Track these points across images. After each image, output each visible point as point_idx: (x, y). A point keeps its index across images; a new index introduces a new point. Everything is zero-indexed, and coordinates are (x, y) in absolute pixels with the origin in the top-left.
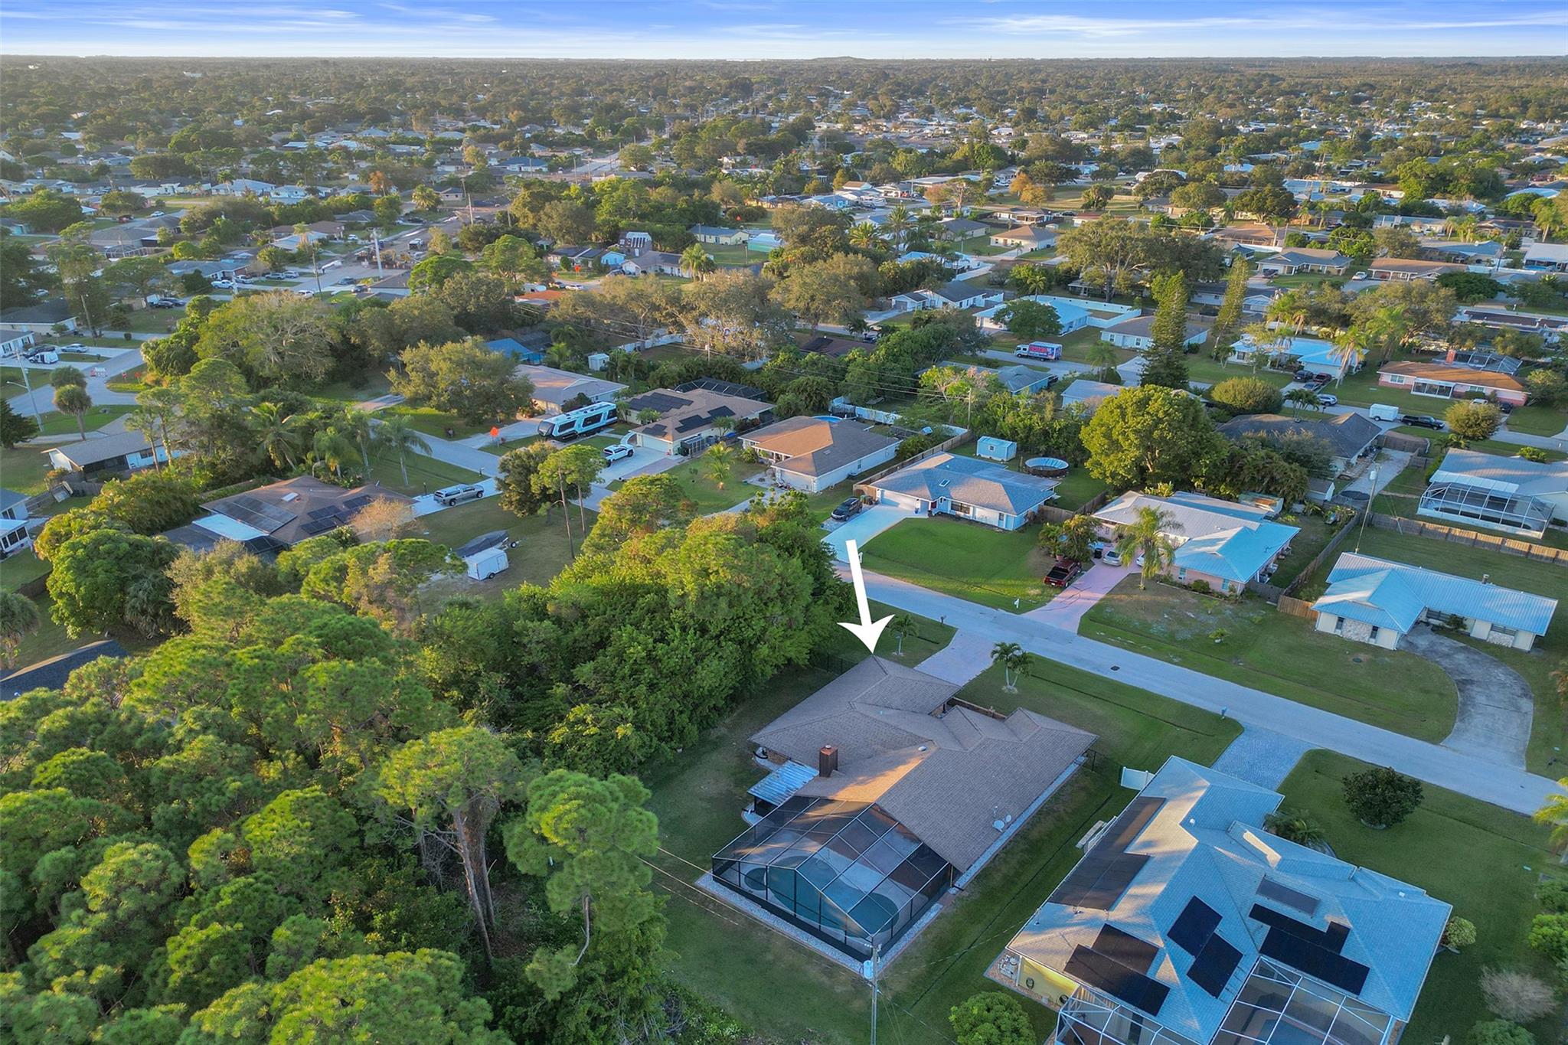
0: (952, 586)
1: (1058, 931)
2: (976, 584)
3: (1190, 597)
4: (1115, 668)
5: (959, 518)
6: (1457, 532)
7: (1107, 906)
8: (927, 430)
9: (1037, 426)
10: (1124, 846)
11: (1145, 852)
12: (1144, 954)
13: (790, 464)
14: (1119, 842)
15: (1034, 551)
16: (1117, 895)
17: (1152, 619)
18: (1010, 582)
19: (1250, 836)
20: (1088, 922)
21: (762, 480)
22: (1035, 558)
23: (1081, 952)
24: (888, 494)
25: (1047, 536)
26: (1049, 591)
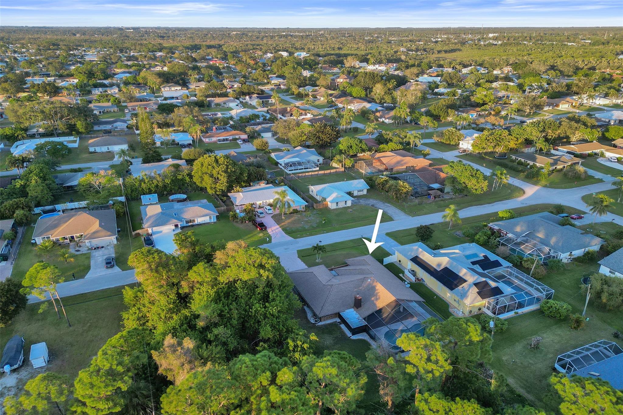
3: (295, 215)
5: (192, 226)
7: (465, 281)
8: (111, 202)
9: (160, 184)
10: (435, 270)
11: (442, 267)
12: (486, 284)
13: (93, 236)
14: (432, 270)
15: (235, 224)
16: (461, 278)
17: (301, 225)
18: (250, 236)
19: (442, 251)
20: (470, 286)
21: (78, 251)
22: (241, 226)
23: (479, 293)
24: (155, 229)
25: (235, 216)
26: (265, 232)
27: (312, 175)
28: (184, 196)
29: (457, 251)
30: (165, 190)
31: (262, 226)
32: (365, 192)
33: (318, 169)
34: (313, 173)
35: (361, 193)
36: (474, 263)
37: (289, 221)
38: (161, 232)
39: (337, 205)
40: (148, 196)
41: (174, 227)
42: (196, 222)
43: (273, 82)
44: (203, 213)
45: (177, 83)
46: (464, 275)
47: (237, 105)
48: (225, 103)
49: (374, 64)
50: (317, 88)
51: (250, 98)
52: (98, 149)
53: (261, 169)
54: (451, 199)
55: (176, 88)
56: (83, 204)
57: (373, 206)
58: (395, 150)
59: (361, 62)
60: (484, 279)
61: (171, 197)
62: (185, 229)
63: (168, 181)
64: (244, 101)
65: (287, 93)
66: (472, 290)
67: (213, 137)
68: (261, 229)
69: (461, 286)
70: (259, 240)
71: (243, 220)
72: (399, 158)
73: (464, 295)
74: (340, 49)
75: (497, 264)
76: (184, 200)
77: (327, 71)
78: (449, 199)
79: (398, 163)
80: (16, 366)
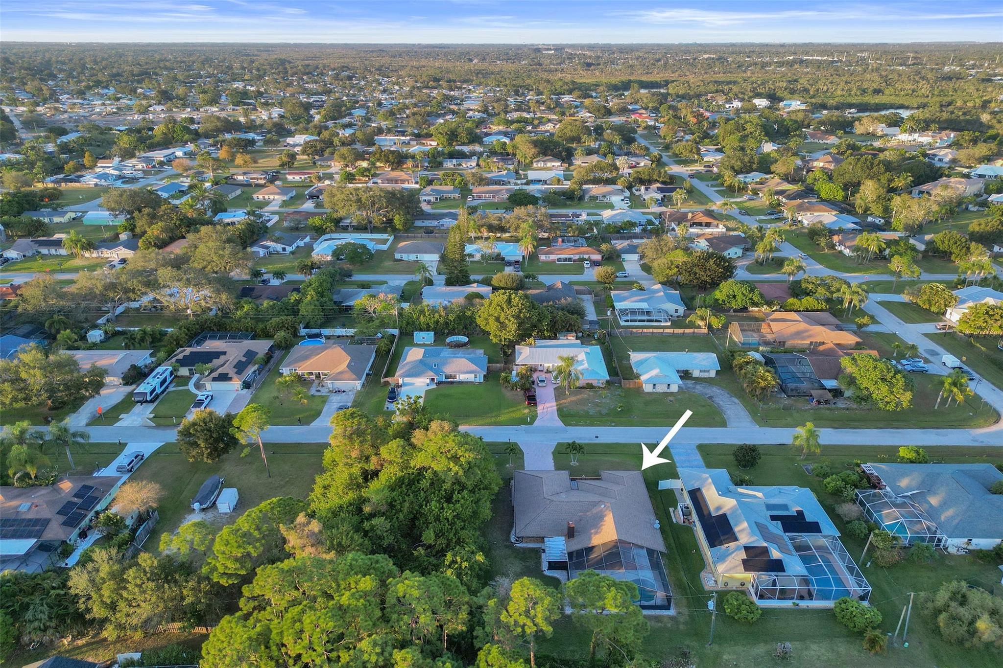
0: (488, 420)
1: (730, 558)
2: (496, 416)
3: (587, 391)
4: (597, 437)
5: (452, 383)
6: (645, 330)
7: (736, 539)
8: (379, 335)
9: (441, 320)
10: (710, 514)
11: (721, 512)
12: (765, 551)
13: (337, 377)
14: (705, 513)
15: (503, 390)
16: (734, 534)
17: (586, 408)
18: (511, 410)
19: (741, 490)
20: (737, 549)
21: (319, 391)
22: (508, 394)
23: (744, 561)
24: (407, 380)
25: (507, 380)
26: (532, 408)
27: (653, 333)
28: (465, 339)
29: (759, 495)
30: (447, 328)
31: (532, 400)
32: (713, 374)
33: (669, 324)
34: (655, 331)
35: (706, 375)
36: (774, 518)
37: (573, 398)
38: (412, 384)
39: (654, 388)
40: (423, 334)
41: (428, 381)
42: (457, 379)
43: (706, 159)
44: (469, 369)
45: (557, 156)
46: (739, 531)
47: (623, 200)
48: (604, 196)
49: (912, 131)
50: (768, 176)
51: (647, 189)
52: (405, 257)
53: (575, 316)
54: (847, 409)
55: (553, 164)
56: (351, 332)
57: (711, 398)
58: (807, 310)
59: (890, 125)
60: (765, 544)
61: (448, 340)
62: (441, 385)
63: (451, 317)
64: (637, 193)
65: (714, 183)
66: (737, 555)
67: (552, 253)
68: (529, 404)
69: (726, 545)
70: (519, 418)
71: (514, 387)
72: (803, 326)
73: (722, 558)
74: (877, 92)
75: (814, 528)
76: (464, 345)
77: (816, 140)
78: (844, 409)
79: (798, 334)
80: (204, 506)
